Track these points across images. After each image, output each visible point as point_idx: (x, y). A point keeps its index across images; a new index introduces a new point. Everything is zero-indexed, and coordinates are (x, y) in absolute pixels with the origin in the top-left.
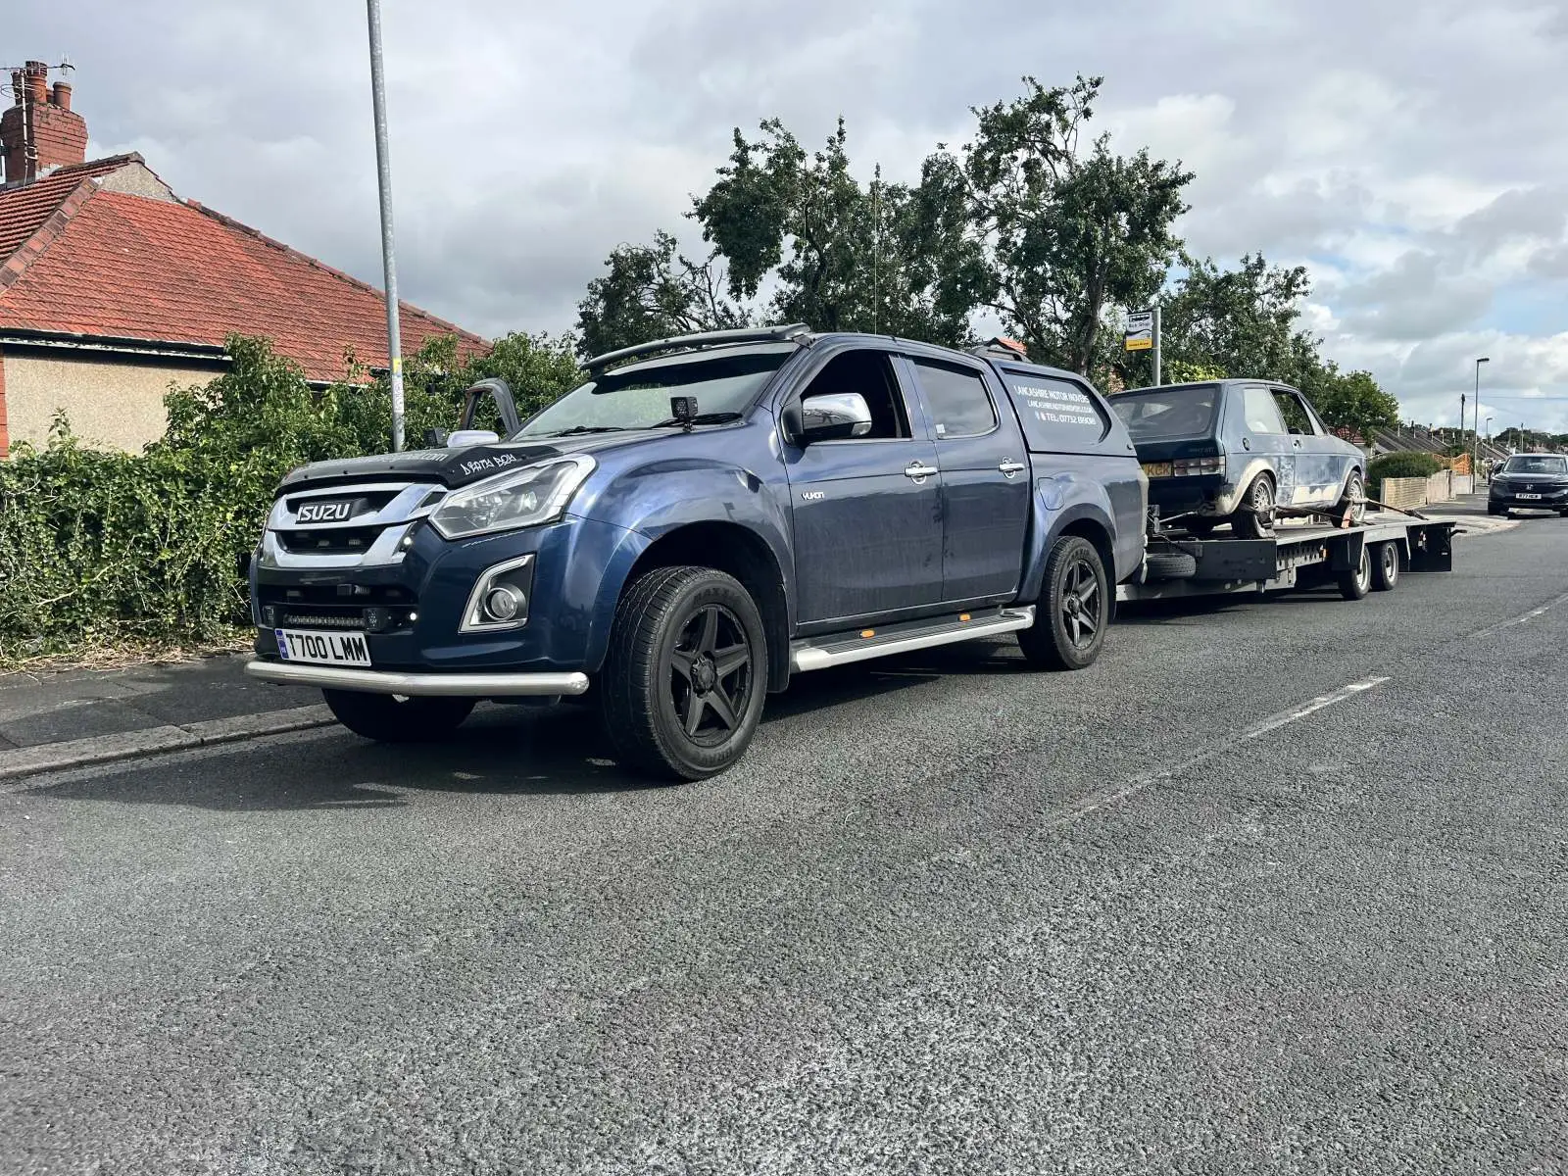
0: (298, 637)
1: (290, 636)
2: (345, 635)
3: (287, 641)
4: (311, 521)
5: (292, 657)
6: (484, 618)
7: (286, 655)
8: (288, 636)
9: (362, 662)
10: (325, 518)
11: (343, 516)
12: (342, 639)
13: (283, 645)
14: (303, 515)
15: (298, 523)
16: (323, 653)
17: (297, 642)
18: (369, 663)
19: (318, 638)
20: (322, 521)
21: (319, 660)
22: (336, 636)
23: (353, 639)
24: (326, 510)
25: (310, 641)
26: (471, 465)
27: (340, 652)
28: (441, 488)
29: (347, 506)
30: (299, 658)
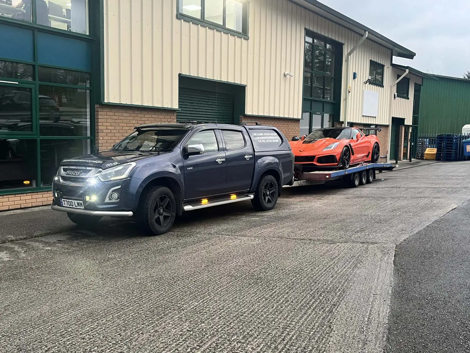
0: (66, 201)
1: (64, 201)
2: (78, 201)
3: (63, 202)
4: (70, 175)
5: (64, 205)
6: (110, 199)
7: (63, 205)
8: (63, 200)
9: (82, 208)
10: (74, 174)
11: (78, 175)
12: (77, 202)
13: (62, 202)
14: (68, 173)
15: (66, 175)
16: (72, 205)
17: (66, 202)
18: (83, 208)
19: (71, 202)
20: (73, 175)
21: (71, 206)
22: (76, 202)
23: (80, 203)
24: (74, 173)
25: (69, 202)
26: (108, 164)
27: (77, 205)
28: (101, 170)
29: (79, 172)
30: (66, 206)
